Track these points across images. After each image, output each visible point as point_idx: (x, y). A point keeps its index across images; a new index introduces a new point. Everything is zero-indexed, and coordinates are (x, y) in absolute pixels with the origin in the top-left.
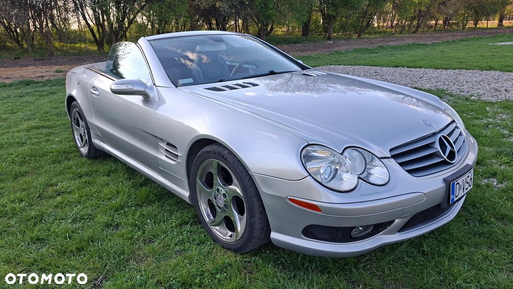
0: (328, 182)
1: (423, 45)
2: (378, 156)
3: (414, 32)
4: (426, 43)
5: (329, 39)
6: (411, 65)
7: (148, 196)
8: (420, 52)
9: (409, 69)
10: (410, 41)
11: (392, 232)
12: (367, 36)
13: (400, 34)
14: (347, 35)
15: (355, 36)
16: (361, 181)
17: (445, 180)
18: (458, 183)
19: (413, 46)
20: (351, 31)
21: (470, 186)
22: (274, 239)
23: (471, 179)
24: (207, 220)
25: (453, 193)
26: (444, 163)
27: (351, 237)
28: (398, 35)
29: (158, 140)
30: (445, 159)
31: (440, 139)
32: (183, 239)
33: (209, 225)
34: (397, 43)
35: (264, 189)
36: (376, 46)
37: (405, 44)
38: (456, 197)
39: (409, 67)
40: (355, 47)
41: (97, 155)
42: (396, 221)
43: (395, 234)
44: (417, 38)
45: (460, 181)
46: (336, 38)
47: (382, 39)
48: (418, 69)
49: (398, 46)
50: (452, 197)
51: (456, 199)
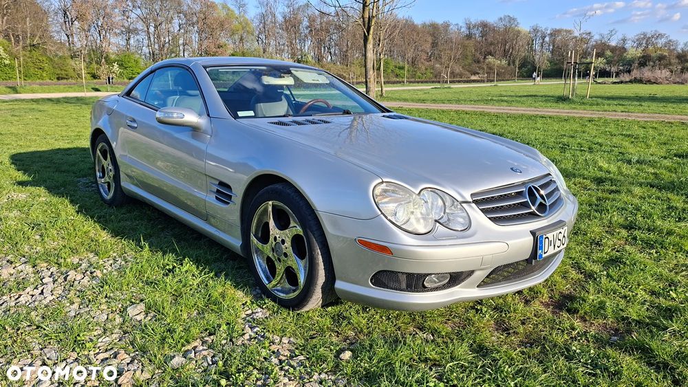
0: (404, 224)
2: (458, 200)
11: (470, 286)
16: (438, 224)
17: (533, 233)
18: (547, 238)
21: (563, 244)
22: (338, 289)
23: (564, 236)
25: (541, 248)
26: (533, 215)
27: (424, 287)
30: (534, 211)
31: (530, 189)
35: (330, 230)
38: (545, 253)
42: (476, 273)
43: (474, 288)
45: (550, 235)
50: (539, 252)
51: (544, 256)
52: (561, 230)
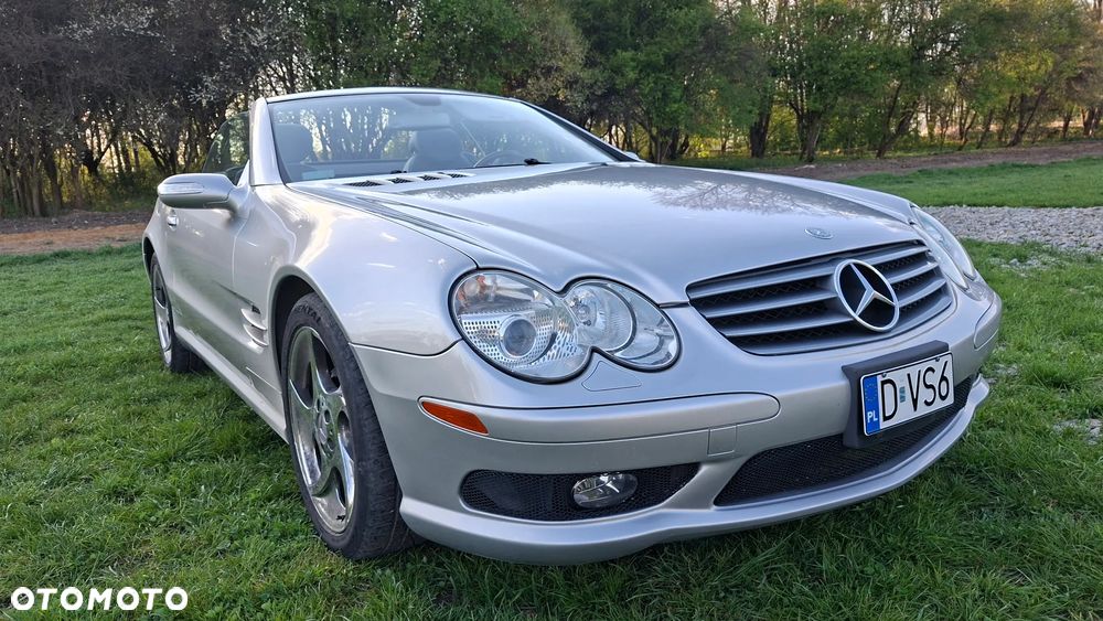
1: (1026, 166)
2: (658, 302)
3: (1013, 144)
4: (1034, 163)
5: (811, 161)
6: (979, 201)
7: (234, 440)
8: (1013, 179)
9: (974, 209)
10: (997, 161)
11: (695, 501)
12: (899, 153)
13: (978, 148)
14: (852, 153)
15: (872, 155)
16: (597, 358)
17: (847, 371)
18: (890, 381)
19: (1003, 169)
20: (862, 144)
21: (943, 398)
22: (407, 515)
23: (943, 378)
24: (309, 481)
25: (873, 407)
26: (851, 330)
28: (973, 151)
29: (240, 303)
30: (855, 320)
31: (847, 271)
32: (253, 526)
33: (310, 492)
34: (966, 164)
35: (377, 385)
36: (914, 170)
37: (985, 165)
38: (886, 419)
39: (975, 205)
40: (863, 173)
41: (187, 362)
42: (704, 469)
43: (707, 507)
44: (1016, 154)
45: (898, 376)
46: (826, 159)
47: (932, 158)
48: (994, 209)
49: (966, 170)
50: (869, 415)
51: (884, 425)
52: (932, 364)
